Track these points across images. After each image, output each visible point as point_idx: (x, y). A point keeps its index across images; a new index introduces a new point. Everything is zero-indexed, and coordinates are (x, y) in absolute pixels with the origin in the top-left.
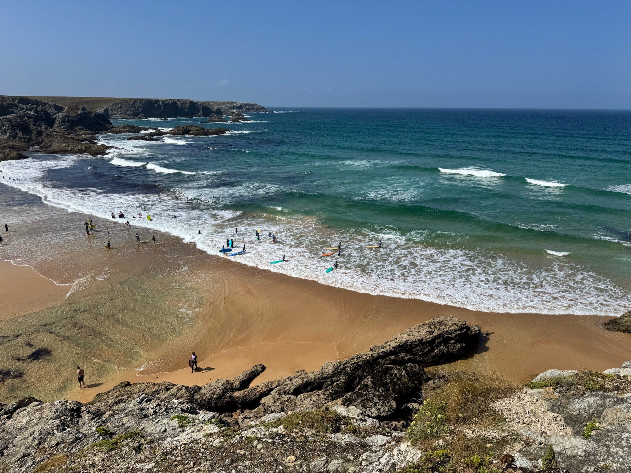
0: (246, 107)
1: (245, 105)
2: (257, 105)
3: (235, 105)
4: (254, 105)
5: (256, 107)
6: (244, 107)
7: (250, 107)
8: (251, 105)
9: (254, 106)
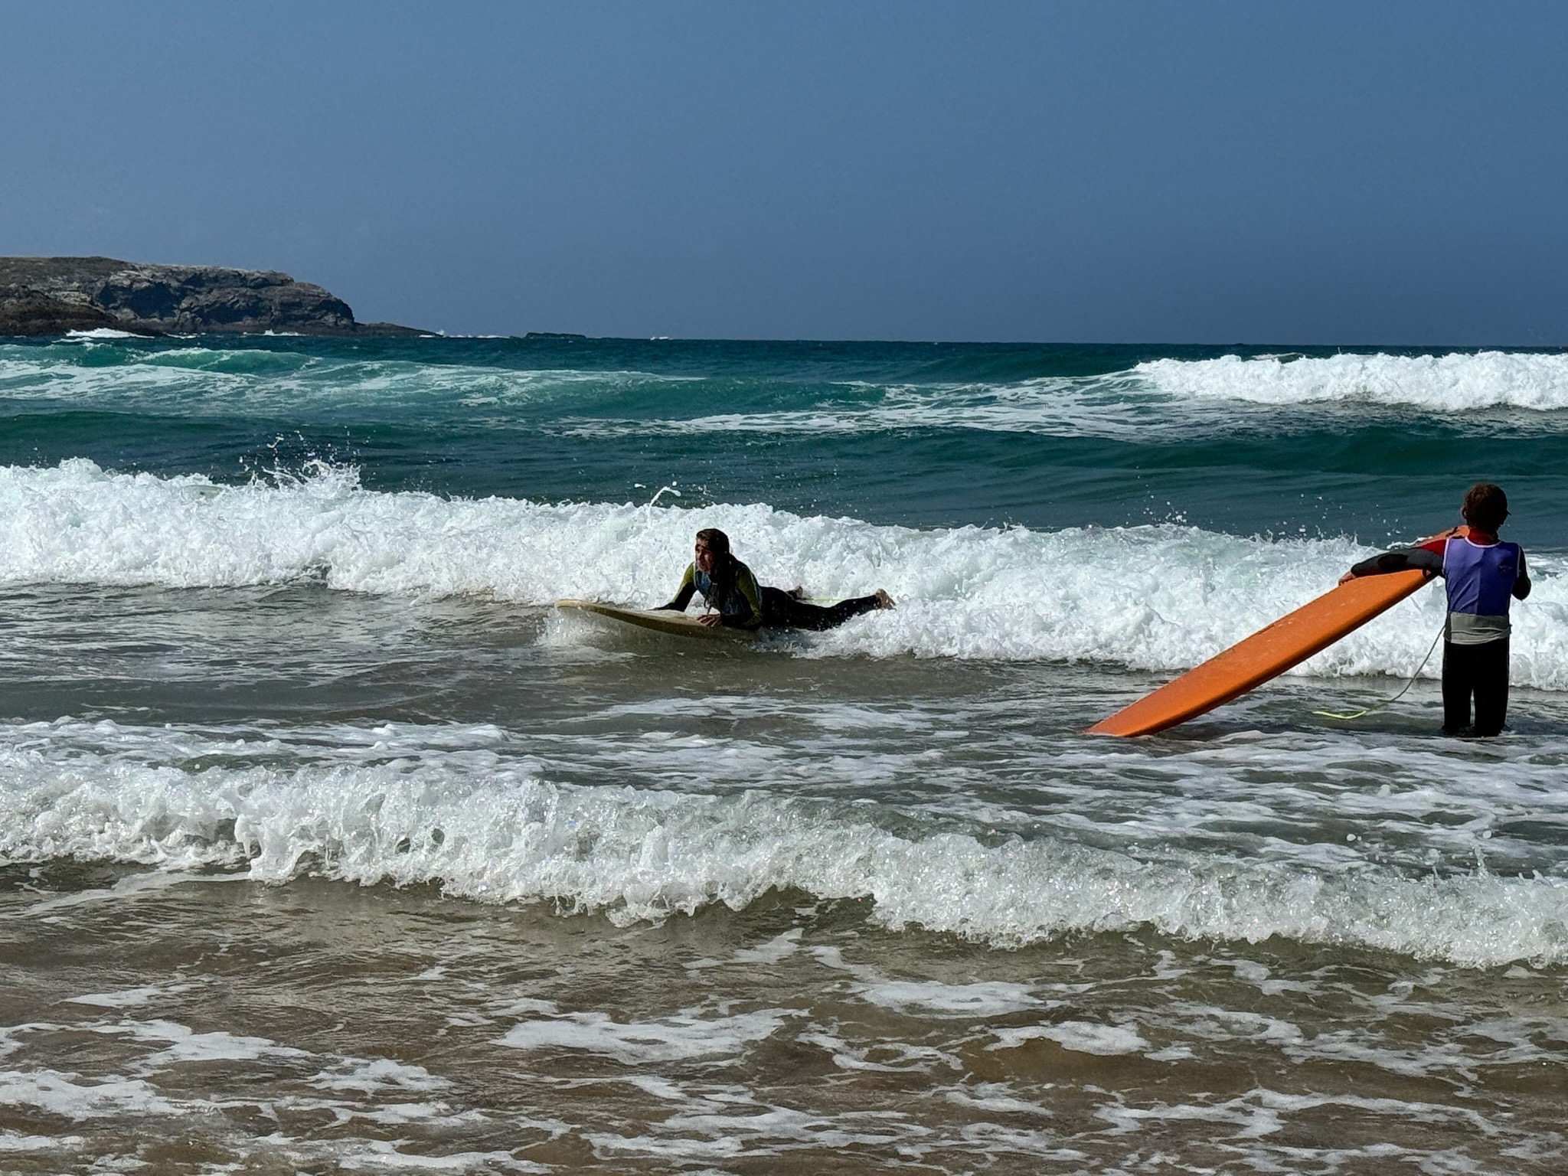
0: (204, 299)
1: (197, 280)
2: (285, 282)
3: (120, 278)
4: (265, 283)
5: (276, 294)
6: (184, 294)
7: (231, 296)
8: (241, 279)
9: (264, 293)
